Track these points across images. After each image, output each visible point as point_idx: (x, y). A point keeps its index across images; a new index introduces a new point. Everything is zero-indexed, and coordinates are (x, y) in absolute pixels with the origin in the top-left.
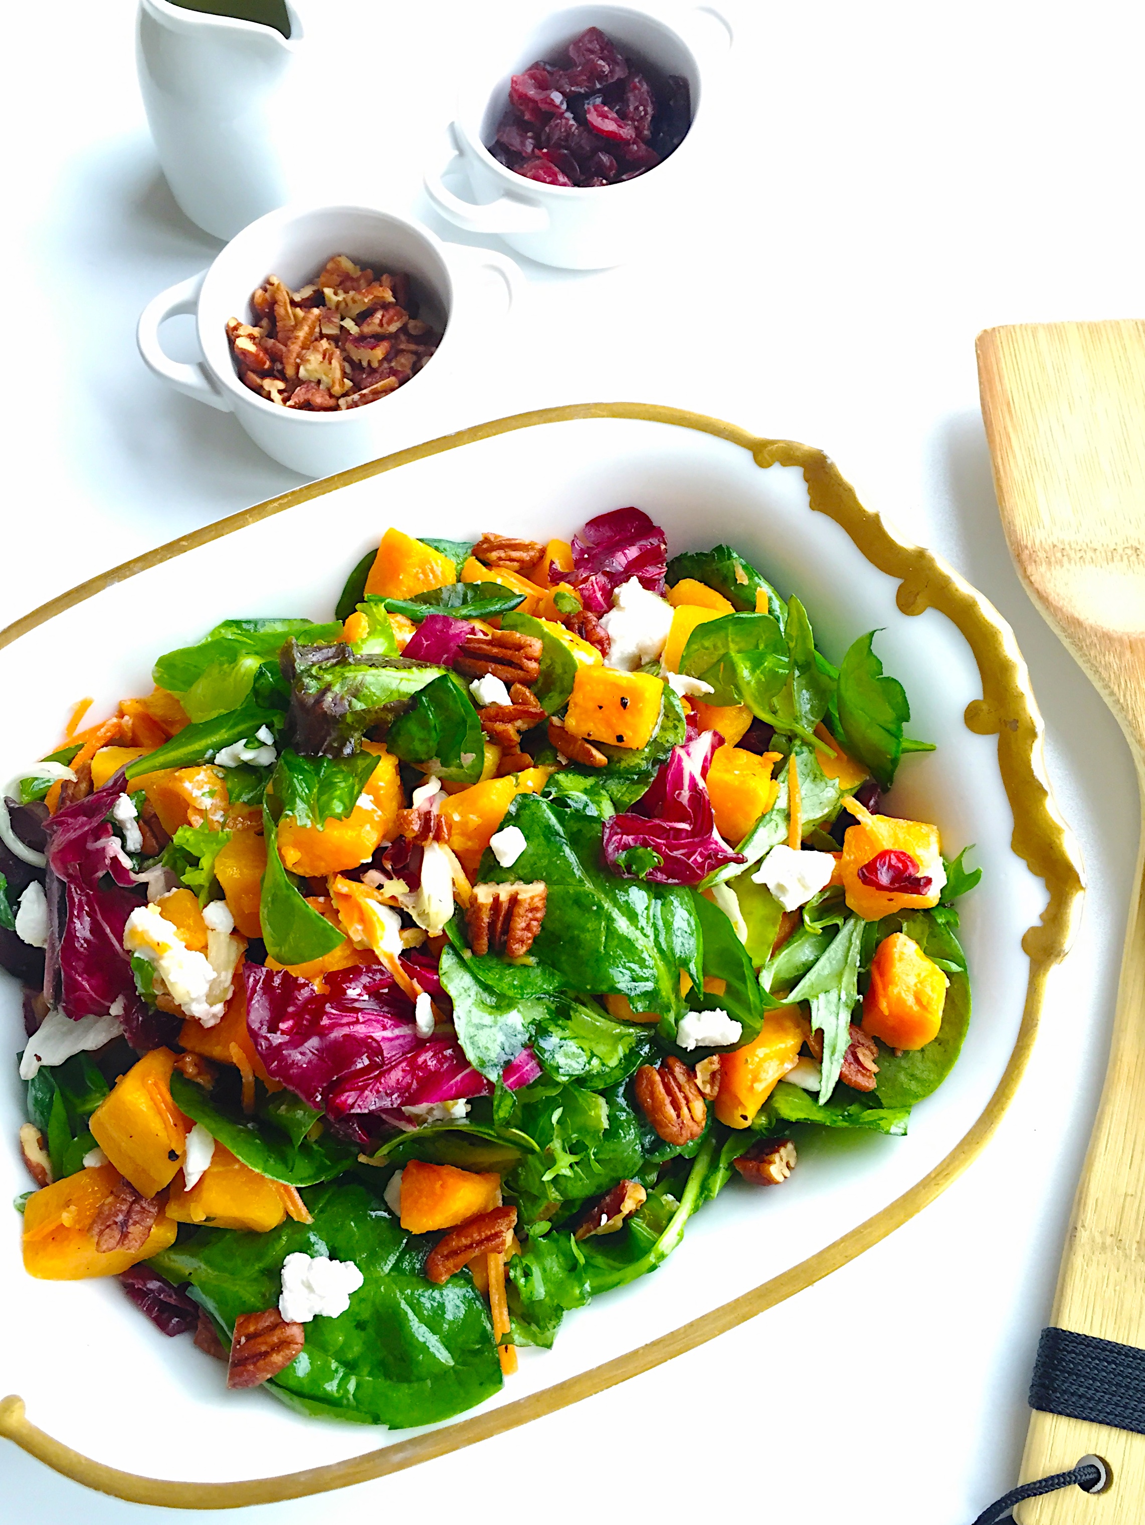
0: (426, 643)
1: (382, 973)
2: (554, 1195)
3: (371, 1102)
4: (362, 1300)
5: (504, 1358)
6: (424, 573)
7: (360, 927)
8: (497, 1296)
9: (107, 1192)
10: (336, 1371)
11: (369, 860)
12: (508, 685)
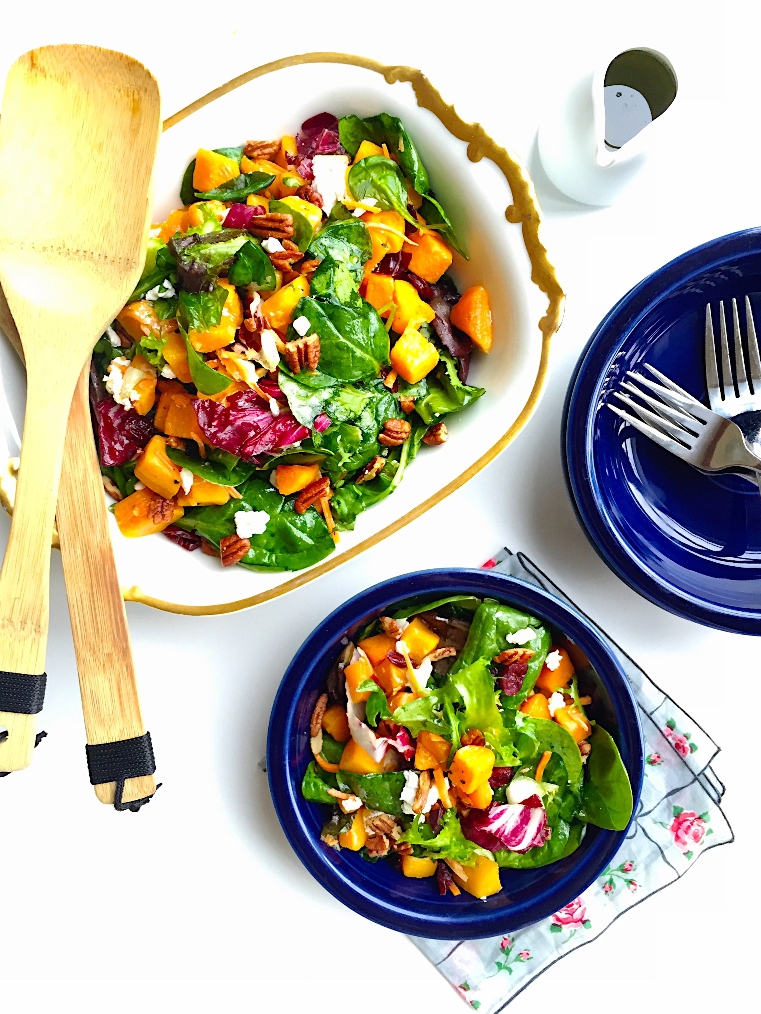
0: (233, 220)
1: (252, 392)
2: (344, 470)
3: (259, 449)
4: (272, 525)
5: (334, 537)
6: (222, 171)
7: (237, 373)
8: (327, 514)
9: (149, 499)
10: (266, 553)
11: (234, 341)
12: (281, 240)
